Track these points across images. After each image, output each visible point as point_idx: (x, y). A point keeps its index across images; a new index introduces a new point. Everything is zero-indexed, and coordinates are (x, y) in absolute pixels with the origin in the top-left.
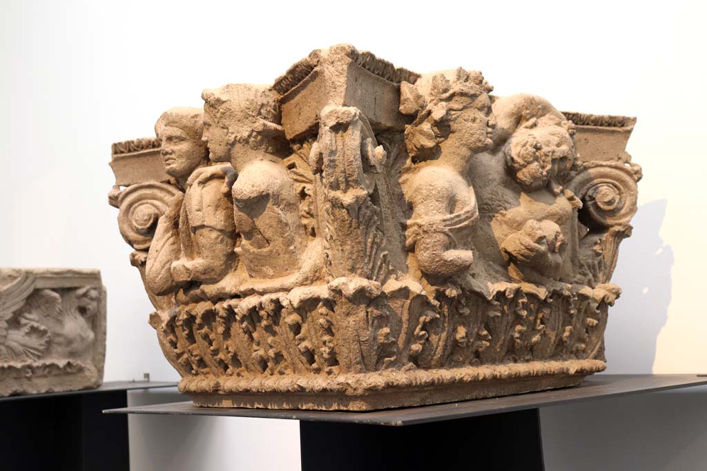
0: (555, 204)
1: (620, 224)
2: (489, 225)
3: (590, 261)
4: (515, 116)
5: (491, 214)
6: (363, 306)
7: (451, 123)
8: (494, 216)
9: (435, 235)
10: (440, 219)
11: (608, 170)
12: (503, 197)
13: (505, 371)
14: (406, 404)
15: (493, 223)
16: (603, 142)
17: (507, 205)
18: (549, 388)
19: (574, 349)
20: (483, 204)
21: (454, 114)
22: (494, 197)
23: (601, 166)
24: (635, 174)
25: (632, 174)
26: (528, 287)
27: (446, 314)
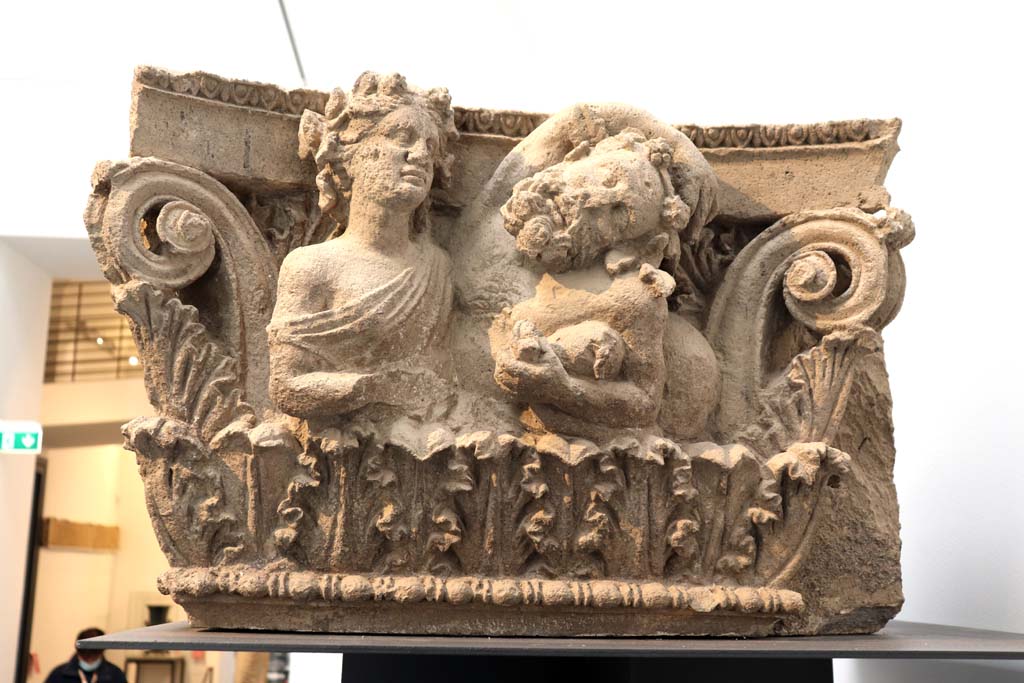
0: (607, 292)
1: (842, 328)
2: (486, 334)
3: (778, 399)
4: (558, 144)
5: (489, 315)
6: (161, 461)
7: (345, 165)
8: (493, 318)
9: (279, 348)
10: (287, 321)
11: (827, 225)
12: (511, 284)
13: (500, 591)
14: (281, 627)
15: (490, 331)
16: (828, 173)
17: (514, 298)
18: (660, 634)
19: (720, 565)
20: (476, 299)
21: (348, 150)
22: (496, 285)
23: (817, 218)
24: (880, 227)
25: (872, 228)
26: (549, 443)
27: (342, 482)
